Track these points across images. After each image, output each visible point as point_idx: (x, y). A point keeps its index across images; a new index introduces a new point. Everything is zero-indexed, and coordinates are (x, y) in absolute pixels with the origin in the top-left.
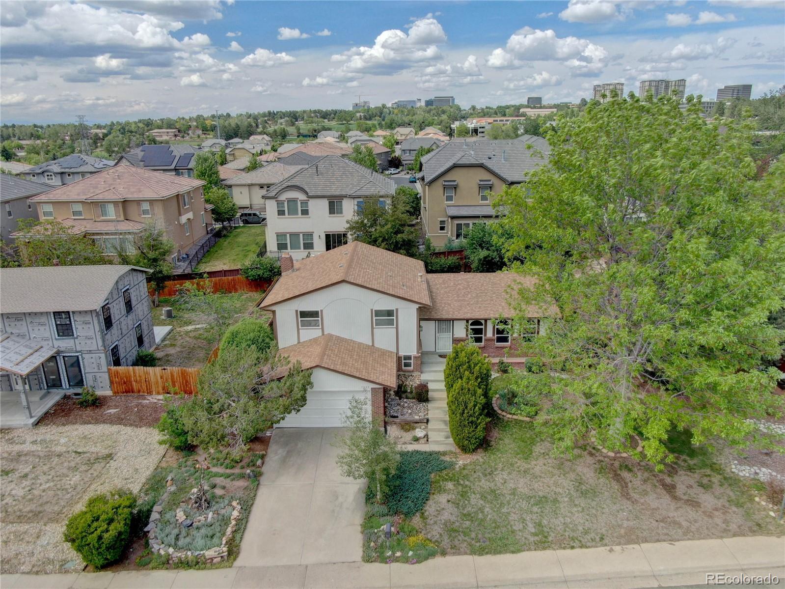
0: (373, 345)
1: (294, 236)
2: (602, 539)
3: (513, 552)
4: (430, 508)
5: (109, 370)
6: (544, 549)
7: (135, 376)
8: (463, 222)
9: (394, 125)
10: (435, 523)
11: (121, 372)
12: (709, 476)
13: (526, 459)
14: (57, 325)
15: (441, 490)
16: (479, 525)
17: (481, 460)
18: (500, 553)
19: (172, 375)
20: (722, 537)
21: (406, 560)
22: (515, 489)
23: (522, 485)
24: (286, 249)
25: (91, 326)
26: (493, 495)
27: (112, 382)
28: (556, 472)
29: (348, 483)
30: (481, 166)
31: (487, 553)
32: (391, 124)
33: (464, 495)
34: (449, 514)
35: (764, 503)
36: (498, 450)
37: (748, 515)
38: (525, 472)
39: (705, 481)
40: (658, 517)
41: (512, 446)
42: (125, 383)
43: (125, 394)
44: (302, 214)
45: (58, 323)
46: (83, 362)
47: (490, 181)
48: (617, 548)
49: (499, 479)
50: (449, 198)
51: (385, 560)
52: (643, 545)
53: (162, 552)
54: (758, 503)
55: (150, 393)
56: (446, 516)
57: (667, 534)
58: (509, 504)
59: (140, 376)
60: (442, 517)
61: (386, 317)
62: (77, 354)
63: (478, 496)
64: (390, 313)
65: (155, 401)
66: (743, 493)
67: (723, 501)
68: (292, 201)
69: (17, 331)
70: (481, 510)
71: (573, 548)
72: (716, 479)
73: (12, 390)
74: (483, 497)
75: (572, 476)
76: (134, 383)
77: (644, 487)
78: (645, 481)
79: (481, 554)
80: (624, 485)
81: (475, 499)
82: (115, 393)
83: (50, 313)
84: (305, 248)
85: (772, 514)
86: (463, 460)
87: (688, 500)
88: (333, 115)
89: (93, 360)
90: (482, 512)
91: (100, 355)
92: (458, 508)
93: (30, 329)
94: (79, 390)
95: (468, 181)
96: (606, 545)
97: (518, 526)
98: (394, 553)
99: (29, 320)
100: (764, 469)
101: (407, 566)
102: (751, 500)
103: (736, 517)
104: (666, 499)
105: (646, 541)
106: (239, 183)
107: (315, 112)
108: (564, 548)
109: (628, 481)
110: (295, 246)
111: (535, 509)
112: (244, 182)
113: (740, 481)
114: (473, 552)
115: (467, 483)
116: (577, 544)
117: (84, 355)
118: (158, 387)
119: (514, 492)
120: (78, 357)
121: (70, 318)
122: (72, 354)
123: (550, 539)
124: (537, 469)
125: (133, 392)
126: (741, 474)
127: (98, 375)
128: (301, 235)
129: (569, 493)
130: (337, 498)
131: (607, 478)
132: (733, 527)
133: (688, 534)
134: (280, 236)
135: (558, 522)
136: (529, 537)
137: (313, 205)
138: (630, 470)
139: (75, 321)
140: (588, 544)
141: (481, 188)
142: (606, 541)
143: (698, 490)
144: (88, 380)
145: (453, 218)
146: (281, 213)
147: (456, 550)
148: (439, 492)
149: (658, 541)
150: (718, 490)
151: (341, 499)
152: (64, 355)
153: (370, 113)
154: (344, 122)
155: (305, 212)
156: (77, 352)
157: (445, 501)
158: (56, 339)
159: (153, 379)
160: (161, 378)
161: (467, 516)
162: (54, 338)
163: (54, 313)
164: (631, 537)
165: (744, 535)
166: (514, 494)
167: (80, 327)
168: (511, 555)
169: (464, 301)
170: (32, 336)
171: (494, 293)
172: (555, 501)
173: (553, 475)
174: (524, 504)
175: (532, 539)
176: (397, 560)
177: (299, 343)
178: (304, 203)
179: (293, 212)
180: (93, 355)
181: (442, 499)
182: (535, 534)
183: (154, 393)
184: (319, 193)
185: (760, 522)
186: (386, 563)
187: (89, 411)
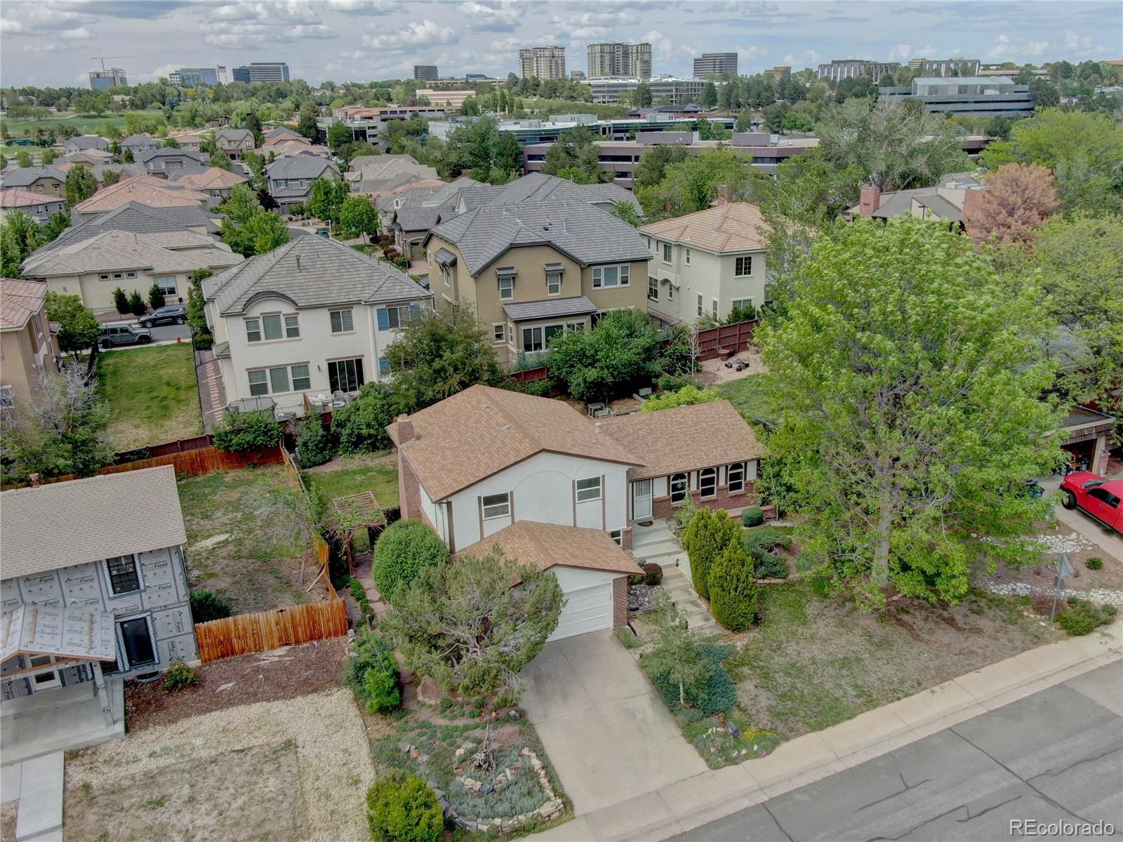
0: (575, 526)
1: (278, 371)
2: (919, 684)
3: (849, 718)
4: (743, 698)
5: (195, 629)
6: (875, 707)
7: (237, 629)
8: (532, 326)
9: (198, 120)
10: (758, 712)
11: (214, 628)
12: (976, 601)
13: (804, 624)
14: (111, 577)
15: (741, 678)
16: (801, 701)
17: (759, 636)
18: (838, 722)
19: (293, 617)
20: (1014, 656)
21: (756, 755)
22: (813, 658)
23: (816, 650)
24: (266, 392)
25: (168, 569)
26: (794, 669)
27: (199, 646)
28: (842, 630)
29: (634, 697)
30: (548, 245)
31: (827, 726)
32: (193, 119)
33: (766, 676)
34: (765, 700)
35: (1032, 616)
36: (771, 622)
37: (1024, 630)
38: (812, 638)
39: (975, 607)
40: (957, 651)
41: (781, 614)
42: (222, 643)
43: (221, 659)
44: (289, 336)
45: (114, 573)
46: (153, 626)
47: (559, 264)
48: (936, 688)
49: (790, 651)
50: (506, 293)
51: (734, 762)
52: (955, 679)
53: (484, 828)
54: (1028, 617)
55: (259, 649)
56: (763, 702)
57: (969, 665)
58: (817, 674)
59: (244, 629)
60: (761, 704)
61: (589, 487)
62: (143, 616)
63: (781, 674)
64: (594, 482)
65: (277, 659)
66: (1011, 610)
67: (999, 623)
68: (271, 318)
69: (45, 598)
70: (793, 687)
71: (899, 699)
72: (983, 603)
73: (30, 692)
74: (787, 674)
75: (858, 631)
76: (235, 641)
77: (928, 626)
78: (926, 619)
79: (821, 729)
80: (910, 628)
81: (780, 678)
82: (204, 661)
83: (101, 562)
84: (296, 388)
85: (1042, 624)
86: (740, 642)
87: (971, 629)
88: (64, 100)
89: (170, 619)
90: (796, 689)
91: (181, 609)
92: (769, 690)
93: (66, 590)
94: (147, 669)
95: (530, 267)
96: (925, 688)
97: (839, 693)
98: (739, 752)
99: (64, 578)
100: (1019, 584)
101: (758, 761)
102: (1021, 616)
103: (1015, 633)
104: (952, 633)
105: (957, 676)
106: (61, 272)
107: (24, 92)
108: (892, 701)
109: (911, 623)
110: (280, 386)
111: (844, 672)
112: (69, 271)
113: (1003, 600)
114: (813, 729)
115: (761, 663)
116: (900, 695)
117: (154, 615)
118: (272, 639)
119: (813, 661)
120: (145, 619)
121: (134, 562)
122: (136, 617)
123: (875, 697)
124: (822, 631)
125: (232, 654)
126: (1001, 593)
127: (177, 640)
128: (289, 368)
129: (866, 649)
130: (634, 715)
131: (891, 625)
132: (1018, 643)
133: (988, 659)
134: (254, 373)
135: (872, 678)
136: (854, 700)
137: (304, 320)
138: (907, 612)
139: (142, 565)
140: (911, 692)
141: (548, 275)
142: (924, 685)
143: (973, 617)
144: (160, 648)
145: (517, 322)
146: (254, 337)
147: (794, 733)
148: (740, 680)
149: (966, 672)
150: (991, 613)
151: (639, 715)
152: (123, 620)
153: (140, 94)
154: (92, 113)
155: (293, 332)
156: (143, 612)
157: (752, 688)
158: (110, 599)
159: (264, 629)
160: (277, 624)
161: (783, 696)
162: (106, 597)
163: (108, 560)
164: (943, 676)
165: (1030, 649)
166: (814, 663)
167: (150, 574)
168: (850, 722)
169: (657, 450)
170: (69, 600)
171: (686, 436)
172: (858, 660)
173: (842, 634)
174: (831, 670)
175: (859, 701)
176: (746, 757)
177: (482, 538)
178: (292, 319)
179: (273, 333)
180: (170, 612)
181: (749, 685)
182: (859, 696)
183: (266, 649)
184: (314, 302)
185: (1037, 633)
186: (737, 764)
187: (188, 696)
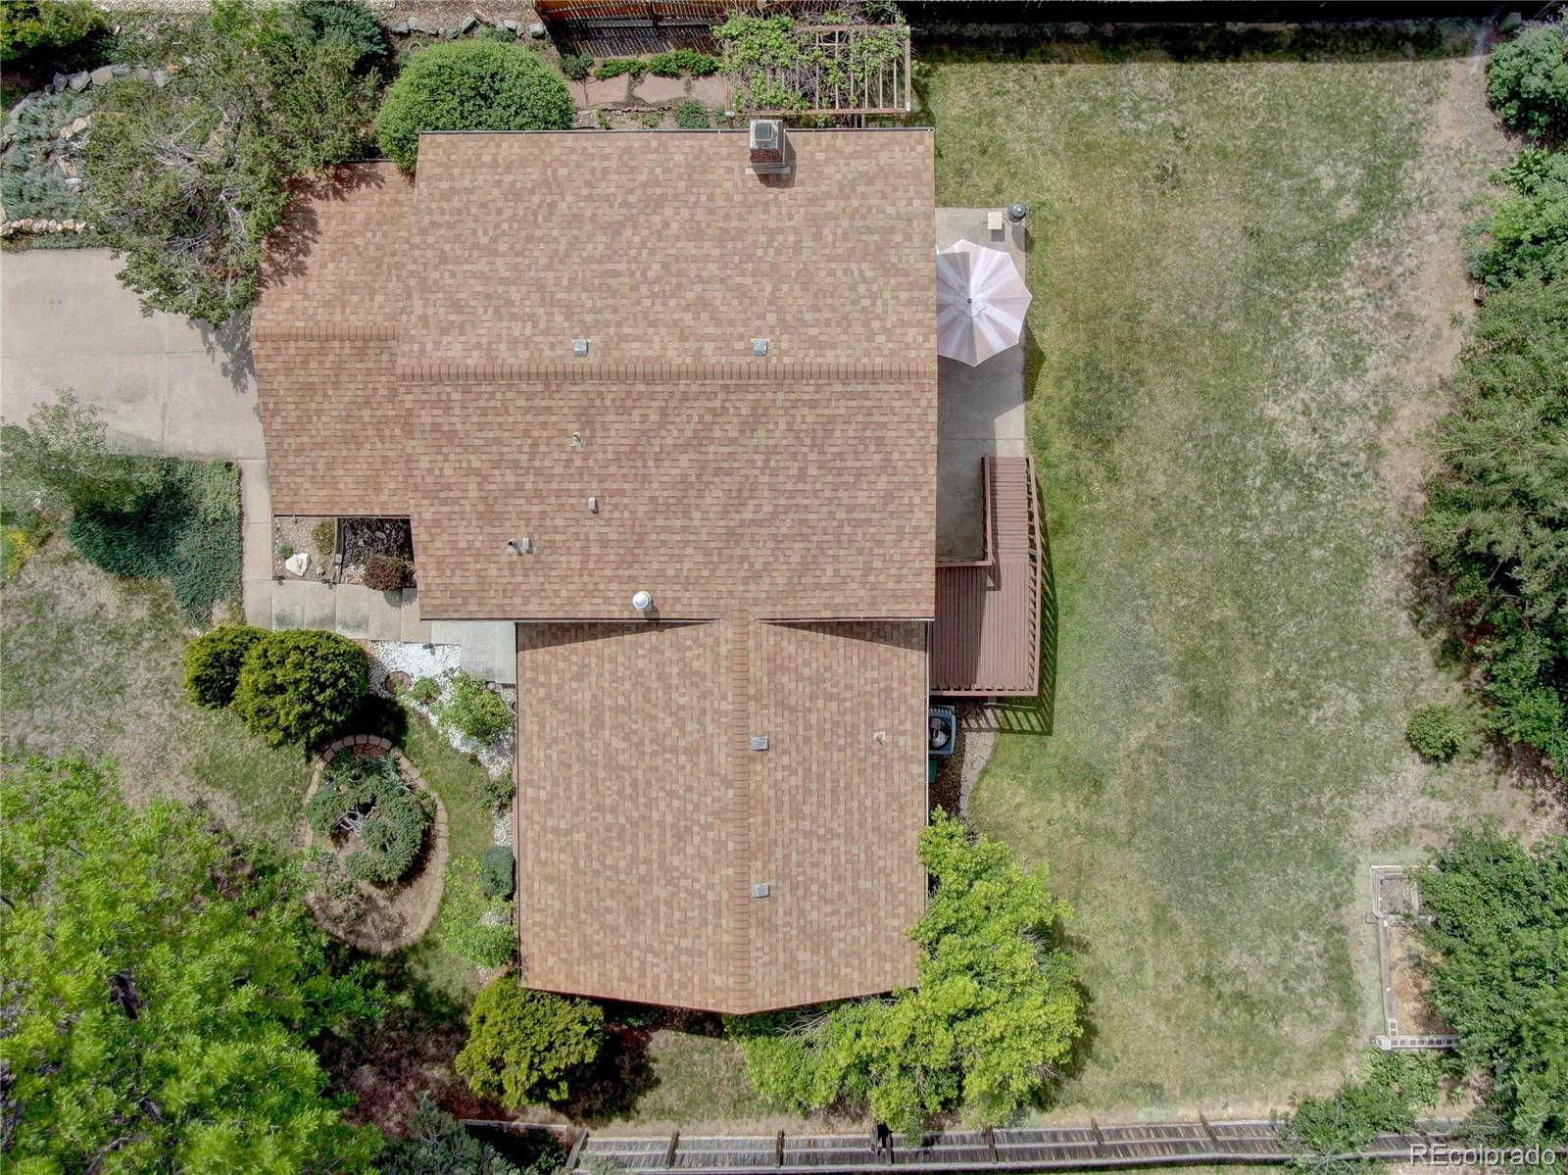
4: (85, 572)
10: (56, 578)
13: (197, 770)
15: (128, 594)
22: (121, 730)
23: (130, 746)
26: (112, 688)
29: (163, 418)
33: (116, 635)
34: (72, 604)
38: (163, 759)
49: (150, 706)
56: (68, 599)
60: (64, 592)
63: (111, 661)
70: (80, 661)
74: (108, 669)
81: (104, 653)
90: (74, 663)
92: (86, 620)
115: (146, 645)
119: (114, 726)
124: (168, 785)
148: (124, 591)
151: (124, 408)
157: (103, 599)
161: (68, 635)
166: (111, 725)
174: (85, 738)
181: (108, 595)
182: (21, 742)
